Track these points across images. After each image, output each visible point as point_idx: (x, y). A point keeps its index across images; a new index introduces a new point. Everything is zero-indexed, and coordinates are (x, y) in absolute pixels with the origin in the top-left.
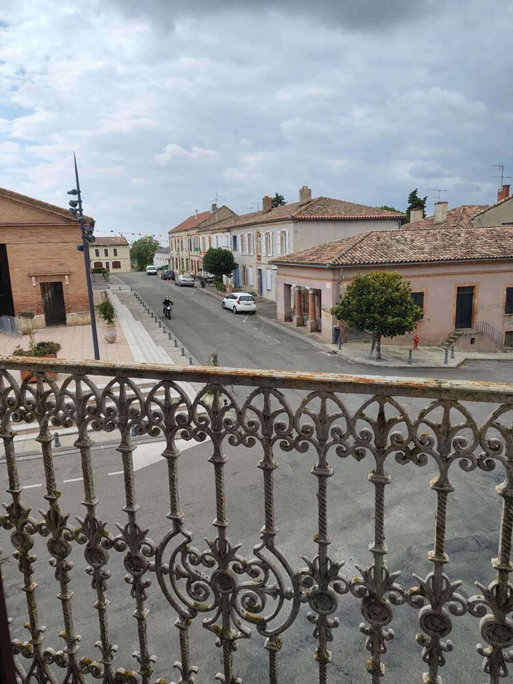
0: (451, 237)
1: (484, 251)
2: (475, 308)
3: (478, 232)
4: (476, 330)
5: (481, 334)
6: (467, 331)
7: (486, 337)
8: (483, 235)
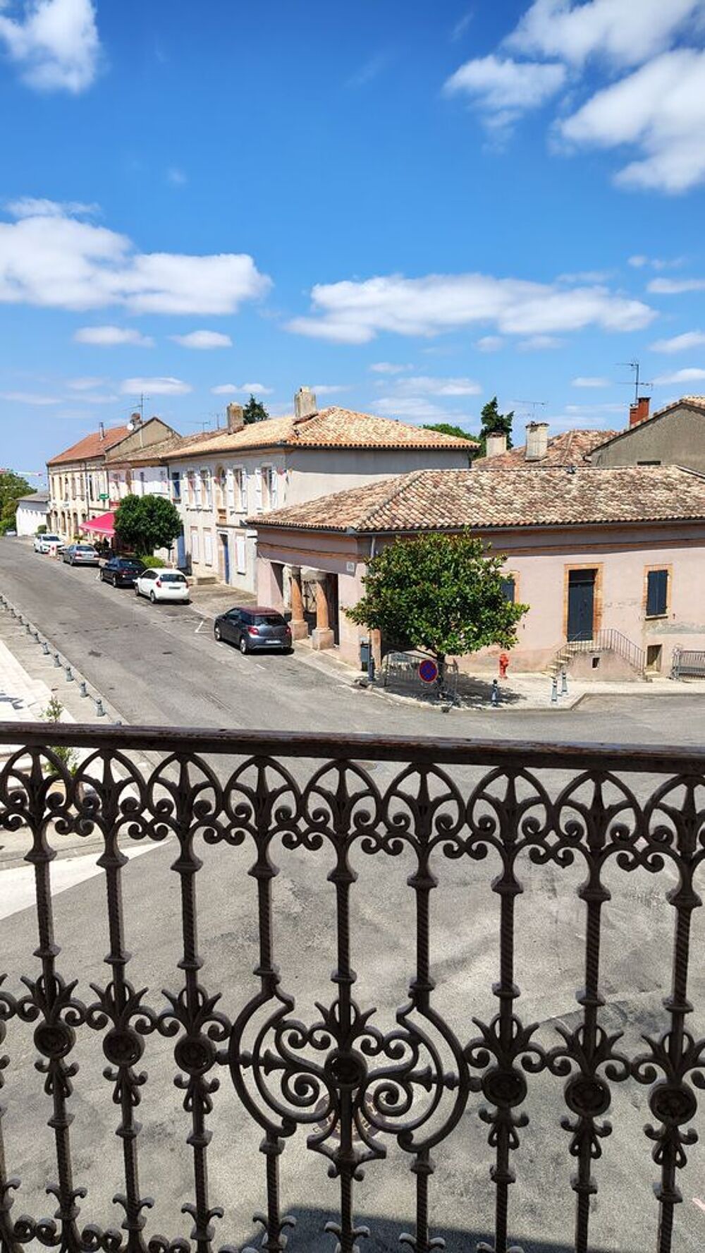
0: (557, 484)
1: (610, 510)
2: (599, 607)
3: (599, 477)
4: (600, 644)
5: (610, 651)
6: (586, 645)
7: (617, 656)
8: (608, 482)
